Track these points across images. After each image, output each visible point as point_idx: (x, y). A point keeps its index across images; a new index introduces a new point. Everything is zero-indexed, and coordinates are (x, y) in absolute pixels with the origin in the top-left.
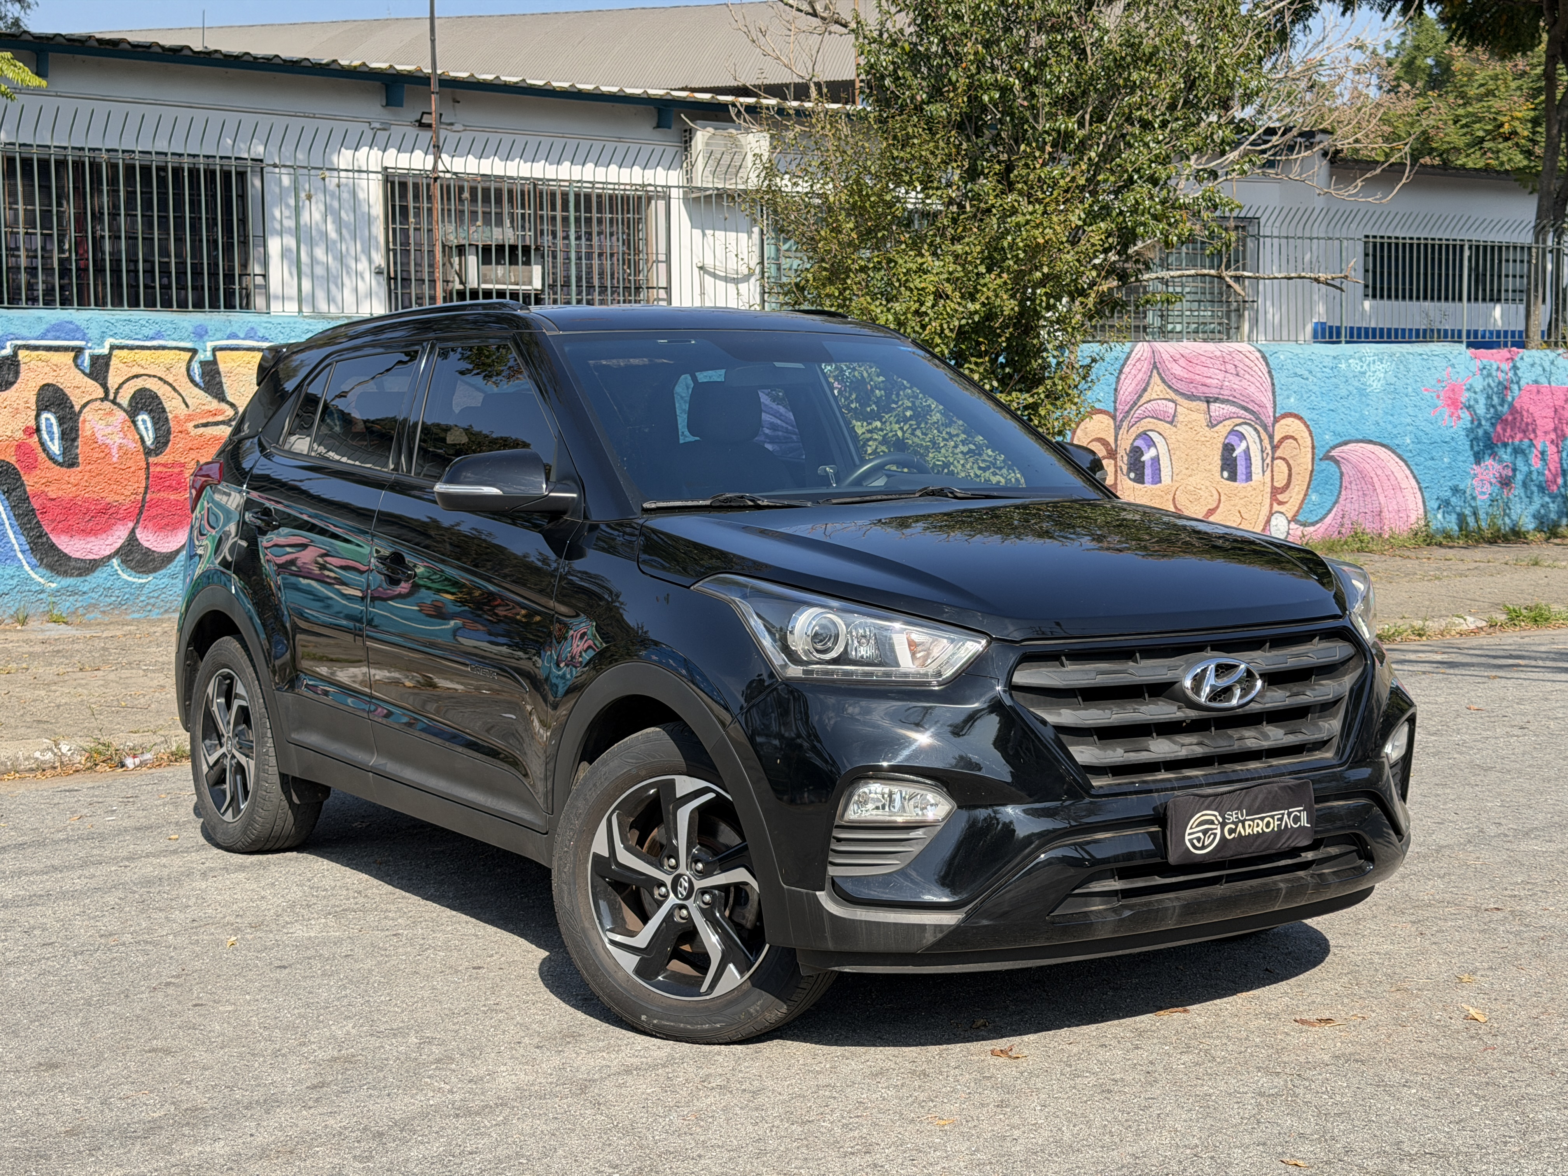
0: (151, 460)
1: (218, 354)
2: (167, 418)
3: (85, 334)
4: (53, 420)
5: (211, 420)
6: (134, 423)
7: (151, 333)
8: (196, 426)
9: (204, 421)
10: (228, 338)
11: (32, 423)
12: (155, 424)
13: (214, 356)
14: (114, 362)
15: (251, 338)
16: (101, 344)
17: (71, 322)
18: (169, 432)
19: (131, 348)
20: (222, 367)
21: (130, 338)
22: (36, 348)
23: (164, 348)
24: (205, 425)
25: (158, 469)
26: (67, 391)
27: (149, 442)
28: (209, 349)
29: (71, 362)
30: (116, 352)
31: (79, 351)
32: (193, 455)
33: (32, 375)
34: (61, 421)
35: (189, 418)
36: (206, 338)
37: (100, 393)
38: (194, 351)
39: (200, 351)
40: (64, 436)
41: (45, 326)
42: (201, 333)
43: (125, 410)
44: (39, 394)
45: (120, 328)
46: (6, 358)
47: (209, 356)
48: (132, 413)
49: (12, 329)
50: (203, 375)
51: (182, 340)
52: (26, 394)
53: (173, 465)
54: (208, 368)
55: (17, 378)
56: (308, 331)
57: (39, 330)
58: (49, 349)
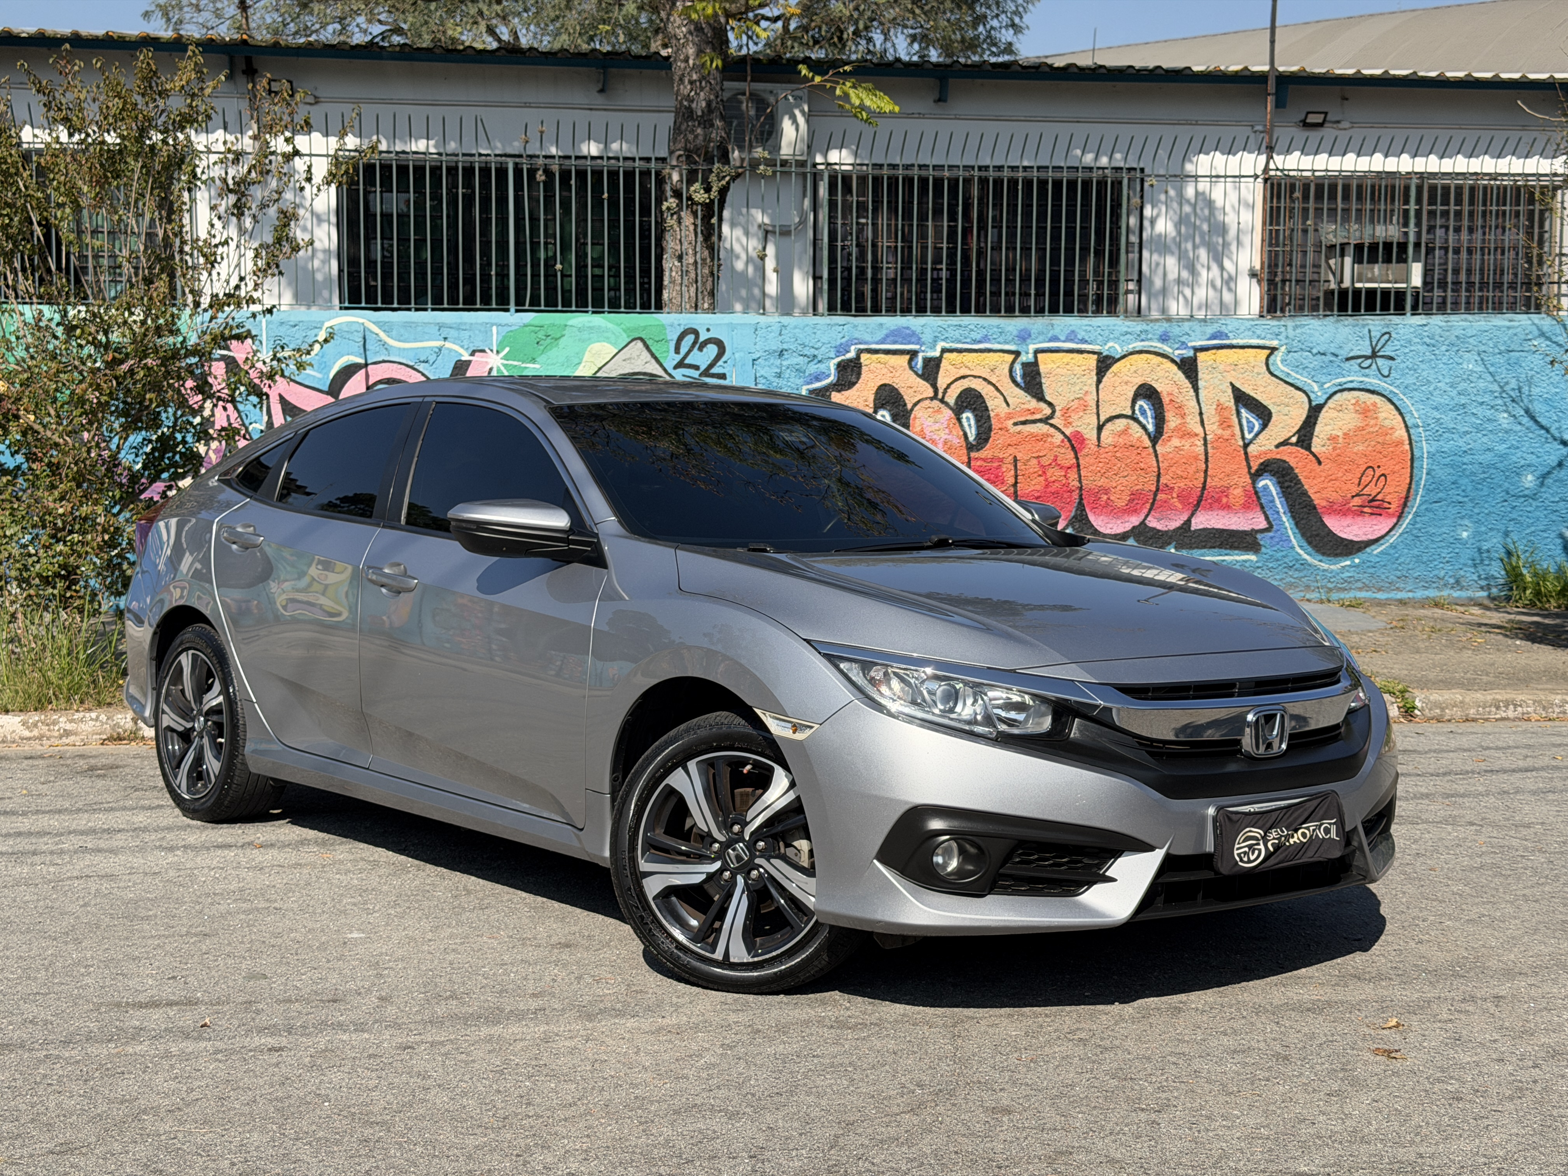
0: (973, 454)
1: (1040, 356)
2: (989, 416)
3: (920, 339)
4: (888, 417)
5: (1030, 418)
6: (959, 420)
7: (978, 337)
8: (1015, 424)
9: (1023, 419)
10: (1050, 340)
12: (977, 421)
13: (1036, 357)
14: (944, 364)
15: (1072, 341)
16: (933, 347)
17: (908, 328)
18: (990, 429)
19: (960, 351)
20: (1042, 368)
21: (960, 342)
22: (876, 352)
23: (989, 351)
24: (1024, 423)
25: (979, 463)
26: (902, 391)
27: (971, 438)
28: (1031, 351)
29: (906, 364)
30: (946, 355)
31: (913, 354)
32: (1011, 450)
33: (871, 376)
34: (895, 418)
35: (1009, 417)
36: (1029, 341)
37: (930, 392)
38: (1017, 354)
39: (1023, 354)
41: (885, 332)
42: (1024, 337)
43: (951, 408)
44: (877, 393)
45: (951, 333)
46: (850, 360)
47: (1030, 357)
48: (958, 411)
49: (856, 335)
50: (1024, 376)
51: (1006, 343)
52: (865, 393)
53: (992, 460)
54: (1029, 369)
55: (858, 378)
56: (1127, 333)
57: (880, 335)
58: (887, 352)
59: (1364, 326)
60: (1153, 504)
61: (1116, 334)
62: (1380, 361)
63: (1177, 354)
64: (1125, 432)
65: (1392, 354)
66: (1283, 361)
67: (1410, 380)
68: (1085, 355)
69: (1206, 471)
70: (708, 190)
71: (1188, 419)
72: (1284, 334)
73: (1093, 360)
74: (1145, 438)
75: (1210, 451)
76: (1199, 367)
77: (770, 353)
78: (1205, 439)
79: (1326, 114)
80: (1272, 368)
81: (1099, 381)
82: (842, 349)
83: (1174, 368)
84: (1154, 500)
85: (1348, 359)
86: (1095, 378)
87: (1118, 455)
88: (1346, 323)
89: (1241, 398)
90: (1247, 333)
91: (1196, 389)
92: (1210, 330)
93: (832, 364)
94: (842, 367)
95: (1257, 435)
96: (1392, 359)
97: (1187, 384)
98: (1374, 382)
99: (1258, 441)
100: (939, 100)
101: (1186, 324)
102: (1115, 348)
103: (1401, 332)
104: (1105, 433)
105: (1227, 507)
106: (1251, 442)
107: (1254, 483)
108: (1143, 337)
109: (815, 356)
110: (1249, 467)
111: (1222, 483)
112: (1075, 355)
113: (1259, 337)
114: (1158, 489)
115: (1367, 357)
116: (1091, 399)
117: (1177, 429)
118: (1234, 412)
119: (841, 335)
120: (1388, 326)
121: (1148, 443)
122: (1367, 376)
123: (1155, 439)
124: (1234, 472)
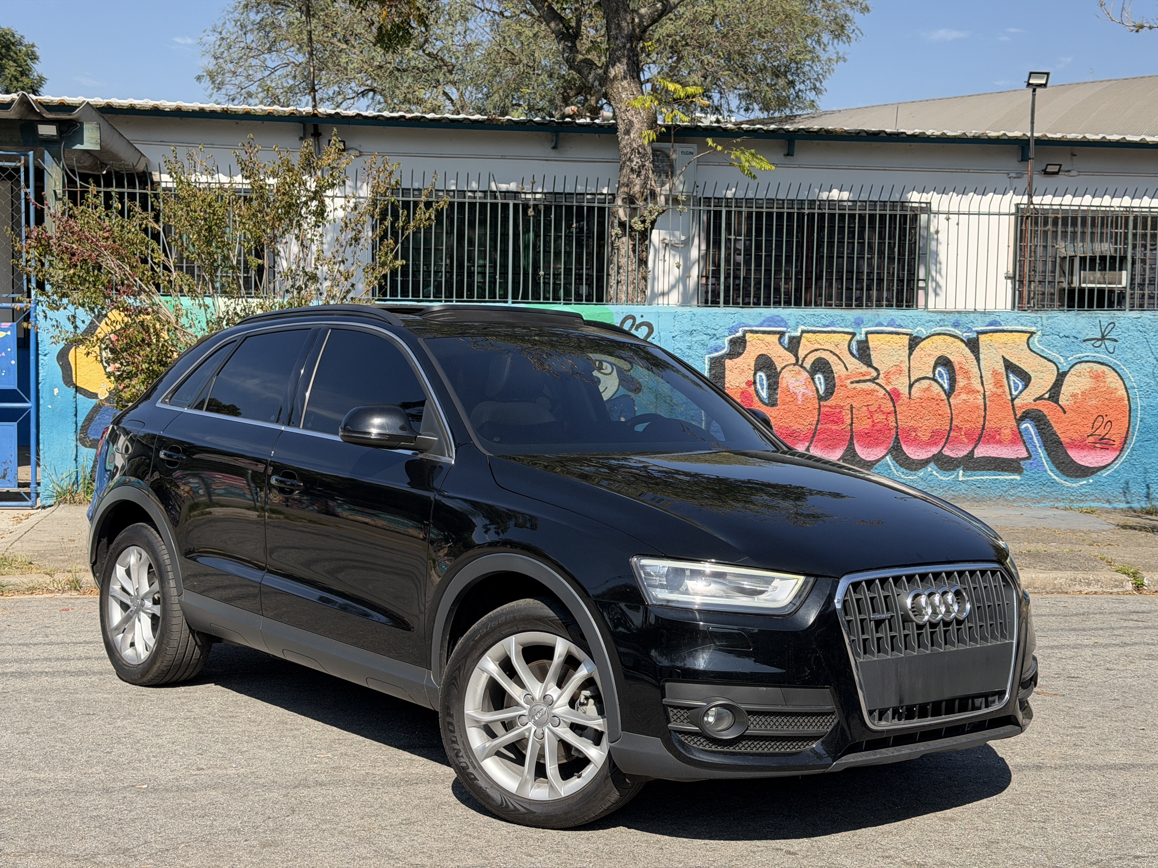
0: (822, 403)
1: (869, 336)
2: (834, 377)
3: (786, 323)
4: (764, 377)
5: (862, 378)
6: (813, 379)
7: (827, 323)
8: (852, 383)
9: (857, 379)
10: (877, 326)
11: (751, 379)
12: (826, 380)
13: (867, 337)
14: (803, 341)
15: (892, 326)
16: (795, 330)
17: (779, 316)
18: (834, 385)
19: (814, 332)
20: (871, 344)
21: (814, 326)
22: (757, 332)
23: (835, 332)
24: (858, 382)
25: (827, 409)
26: (773, 359)
27: (821, 392)
28: (863, 333)
29: (777, 341)
30: (805, 335)
31: (782, 334)
32: (849, 401)
33: (753, 348)
34: (768, 377)
35: (847, 377)
36: (862, 326)
37: (793, 360)
38: (854, 334)
39: (858, 334)
40: (770, 387)
41: (763, 319)
42: (859, 323)
43: (807, 371)
44: (756, 360)
45: (809, 320)
46: (739, 338)
47: (863, 337)
48: (813, 372)
49: (743, 321)
50: (858, 350)
51: (846, 327)
52: (749, 360)
53: (835, 407)
54: (862, 345)
55: (744, 350)
56: (930, 321)
57: (759, 320)
58: (764, 332)
59: (1096, 318)
60: (947, 439)
61: (923, 321)
62: (1107, 342)
63: (965, 336)
64: (928, 389)
65: (1116, 338)
66: (1039, 341)
67: (1129, 356)
68: (901, 336)
69: (985, 417)
70: (643, 222)
71: (973, 381)
72: (1040, 323)
73: (906, 340)
74: (942, 393)
75: (987, 402)
76: (981, 345)
77: (685, 332)
78: (984, 395)
79: (1061, 165)
80: (1031, 346)
81: (910, 354)
82: (733, 330)
83: (963, 345)
84: (948, 436)
85: (1084, 341)
86: (908, 352)
87: (923, 404)
88: (1084, 316)
89: (1010, 367)
90: (1014, 322)
91: (978, 360)
92: (988, 320)
93: (726, 341)
94: (733, 342)
95: (1021, 392)
96: (1116, 341)
97: (971, 356)
98: (1103, 357)
99: (1021, 396)
100: (788, 155)
101: (972, 315)
102: (923, 332)
103: (1122, 322)
104: (914, 390)
105: (1000, 442)
106: (1016, 397)
107: (1018, 425)
108: (941, 324)
109: (715, 335)
110: (1015, 415)
111: (996, 425)
112: (894, 336)
113: (1022, 325)
114: (951, 429)
115: (1098, 340)
116: (905, 367)
117: (964, 387)
118: (1005, 376)
119: (732, 321)
120: (1113, 318)
121: (944, 397)
122: (1098, 352)
123: (949, 395)
124: (1005, 418)
